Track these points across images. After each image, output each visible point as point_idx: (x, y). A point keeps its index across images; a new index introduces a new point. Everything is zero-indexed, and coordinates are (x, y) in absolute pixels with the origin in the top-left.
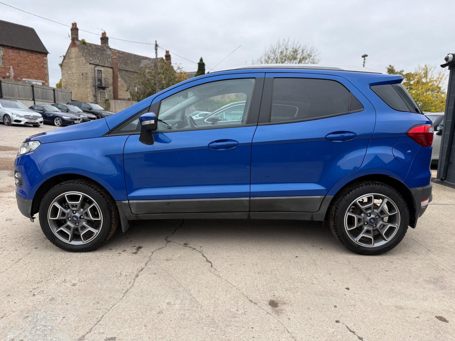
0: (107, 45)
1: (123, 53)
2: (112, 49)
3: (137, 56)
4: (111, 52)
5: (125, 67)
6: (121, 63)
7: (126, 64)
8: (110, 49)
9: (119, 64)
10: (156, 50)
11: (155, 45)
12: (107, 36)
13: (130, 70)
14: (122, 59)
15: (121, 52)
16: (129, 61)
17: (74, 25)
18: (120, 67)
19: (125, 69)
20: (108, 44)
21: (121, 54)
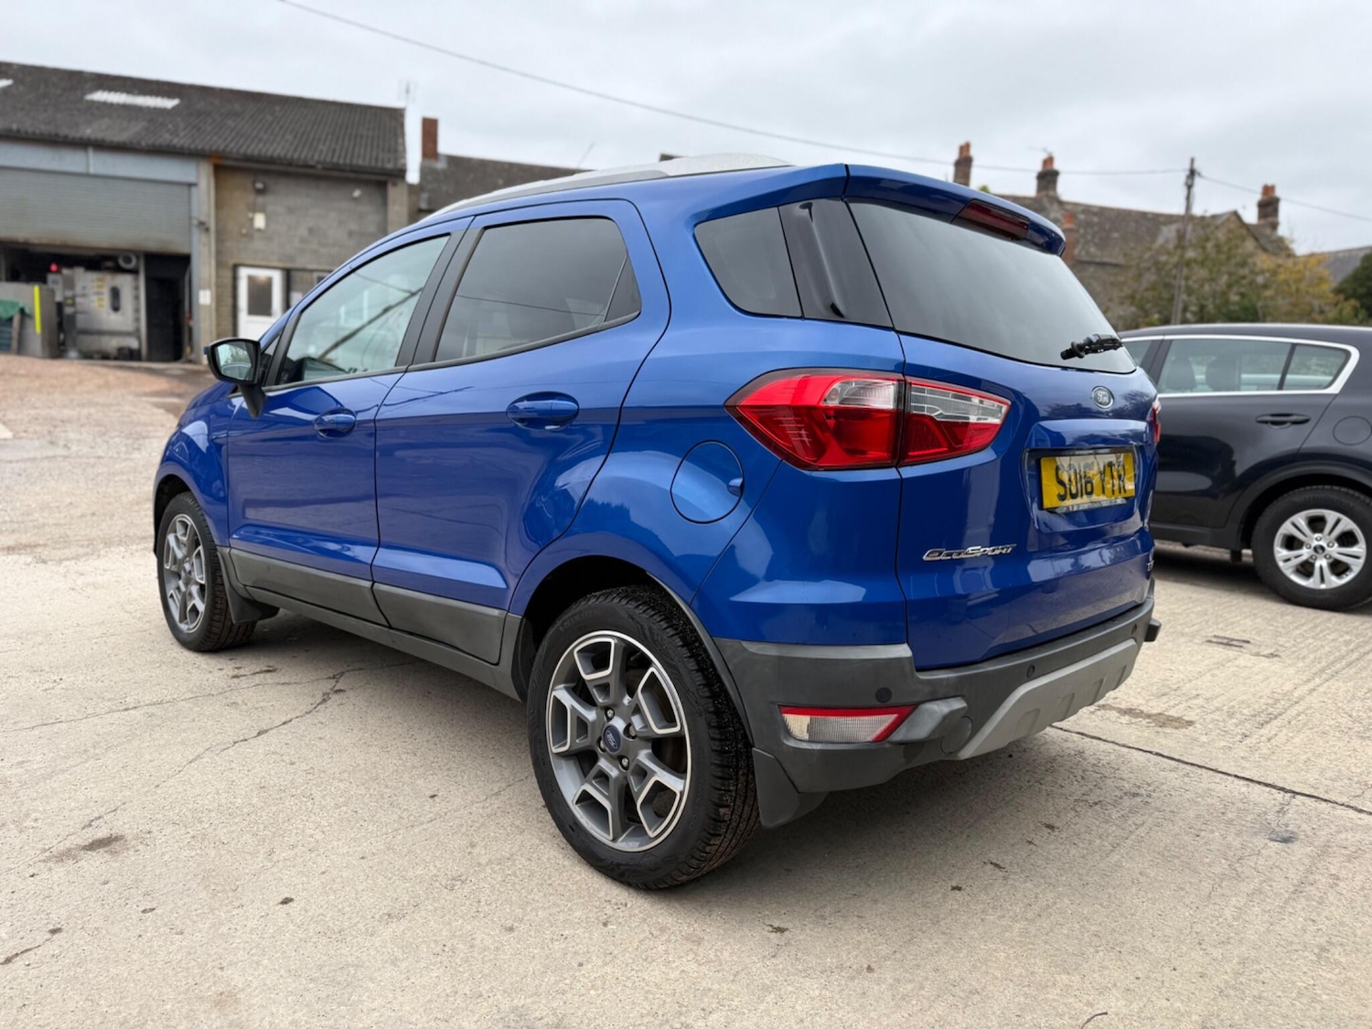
0: (1051, 193)
1: (1102, 211)
2: (1068, 203)
3: (1150, 216)
4: (1062, 212)
5: (1099, 253)
6: (1087, 242)
7: (1103, 243)
8: (1061, 203)
9: (1080, 246)
10: (1190, 187)
11: (1188, 173)
12: (1057, 166)
13: (1114, 261)
14: (1096, 229)
15: (1096, 210)
16: (1116, 235)
17: (965, 149)
18: (1083, 253)
19: (1098, 260)
20: (1054, 188)
21: (1095, 214)
